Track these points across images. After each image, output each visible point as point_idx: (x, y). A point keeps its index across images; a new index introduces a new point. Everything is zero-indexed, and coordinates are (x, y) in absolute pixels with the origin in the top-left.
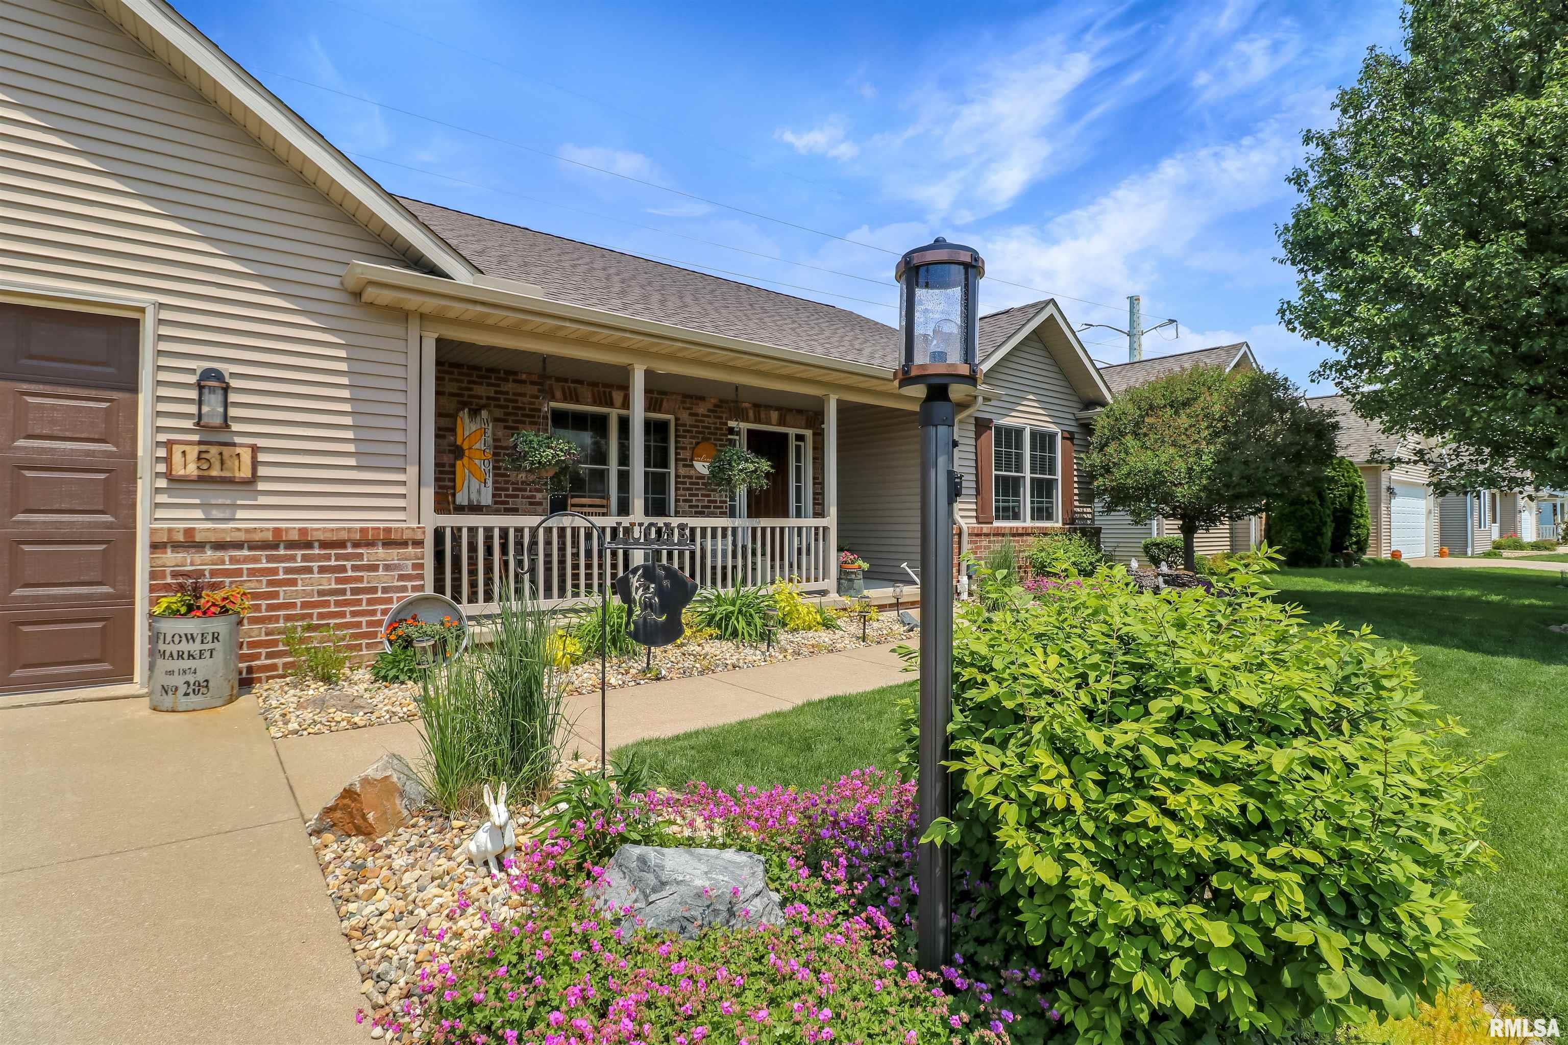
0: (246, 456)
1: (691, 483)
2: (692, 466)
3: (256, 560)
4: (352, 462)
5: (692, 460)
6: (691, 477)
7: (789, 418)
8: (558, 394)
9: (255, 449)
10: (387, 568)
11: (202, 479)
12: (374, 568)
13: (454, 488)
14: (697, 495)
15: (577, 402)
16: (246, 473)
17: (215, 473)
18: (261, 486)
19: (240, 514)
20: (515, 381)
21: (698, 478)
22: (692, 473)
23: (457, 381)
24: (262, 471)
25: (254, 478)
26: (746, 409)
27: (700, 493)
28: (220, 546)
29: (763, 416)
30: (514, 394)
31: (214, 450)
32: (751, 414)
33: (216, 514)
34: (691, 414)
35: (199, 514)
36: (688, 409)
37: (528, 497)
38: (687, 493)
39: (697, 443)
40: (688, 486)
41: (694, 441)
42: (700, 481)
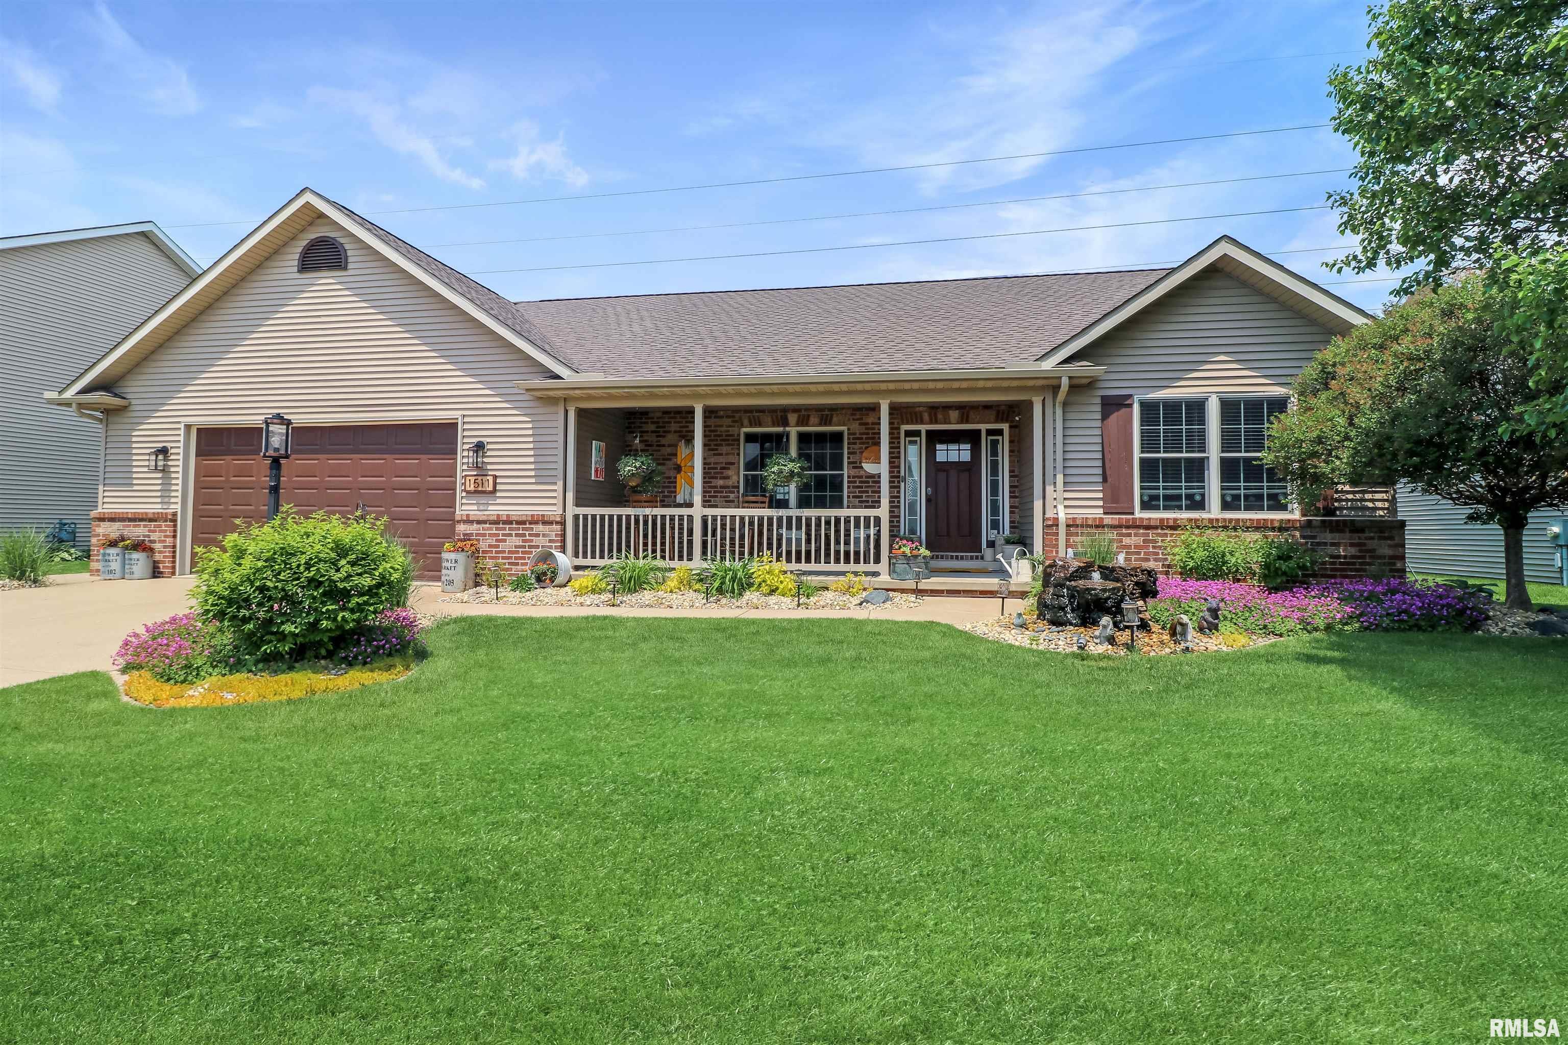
0: (491, 479)
1: (860, 482)
2: (862, 467)
3: (491, 529)
4: (533, 480)
5: (860, 463)
6: (861, 477)
7: (972, 415)
8: (746, 422)
9: (495, 477)
10: (544, 535)
11: (476, 492)
12: (537, 535)
13: (675, 492)
14: (867, 492)
15: (760, 425)
16: (491, 488)
17: (480, 489)
18: (498, 494)
19: (490, 508)
20: (715, 417)
21: (867, 477)
22: (862, 473)
23: (679, 422)
24: (498, 487)
25: (495, 490)
26: (921, 413)
27: (870, 490)
28: (479, 522)
29: (940, 416)
30: (716, 426)
31: (480, 478)
32: (926, 417)
33: (482, 508)
34: (860, 424)
35: (475, 508)
36: (857, 419)
37: (724, 497)
38: (857, 490)
39: (866, 448)
40: (858, 484)
41: (864, 446)
42: (870, 480)
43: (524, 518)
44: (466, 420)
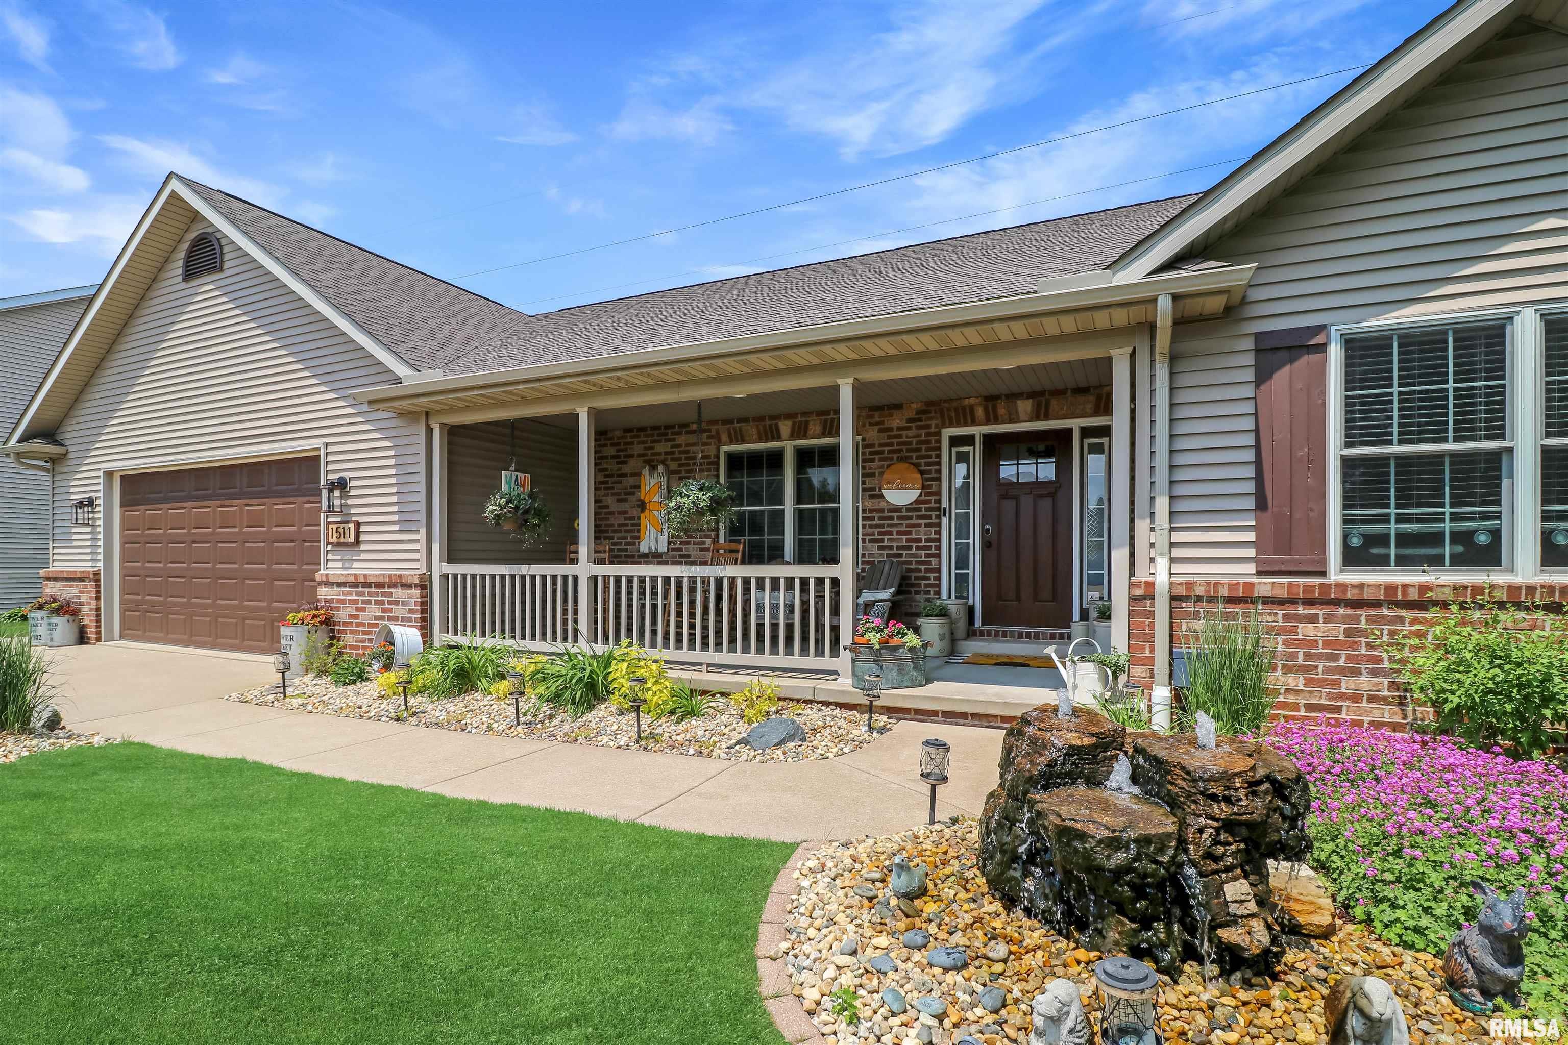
0: (352, 525)
1: (880, 519)
2: (882, 496)
3: (350, 594)
5: (880, 489)
6: (882, 511)
7: (1054, 403)
8: (724, 437)
9: (358, 524)
10: (404, 604)
11: (339, 544)
12: (396, 603)
13: (639, 538)
14: (891, 533)
15: (743, 441)
16: (352, 540)
17: (342, 540)
18: (363, 547)
19: (356, 565)
20: (688, 432)
21: (890, 511)
22: (883, 505)
23: (643, 442)
24: (363, 538)
25: (357, 542)
26: (972, 408)
27: (895, 530)
28: (340, 585)
29: (1002, 411)
30: (688, 445)
31: (342, 525)
32: (980, 412)
33: (347, 565)
34: (880, 431)
35: (340, 565)
36: (877, 424)
37: (699, 543)
38: (876, 531)
39: (889, 466)
40: (877, 522)
41: (886, 464)
42: (895, 515)
43: (381, 580)
44: (330, 449)
